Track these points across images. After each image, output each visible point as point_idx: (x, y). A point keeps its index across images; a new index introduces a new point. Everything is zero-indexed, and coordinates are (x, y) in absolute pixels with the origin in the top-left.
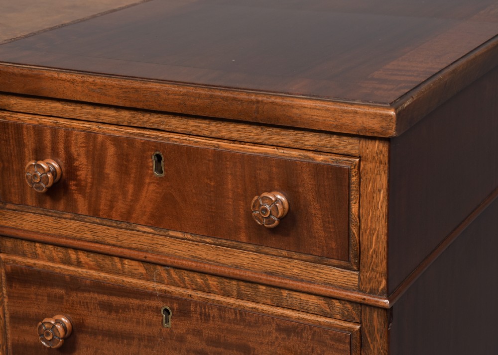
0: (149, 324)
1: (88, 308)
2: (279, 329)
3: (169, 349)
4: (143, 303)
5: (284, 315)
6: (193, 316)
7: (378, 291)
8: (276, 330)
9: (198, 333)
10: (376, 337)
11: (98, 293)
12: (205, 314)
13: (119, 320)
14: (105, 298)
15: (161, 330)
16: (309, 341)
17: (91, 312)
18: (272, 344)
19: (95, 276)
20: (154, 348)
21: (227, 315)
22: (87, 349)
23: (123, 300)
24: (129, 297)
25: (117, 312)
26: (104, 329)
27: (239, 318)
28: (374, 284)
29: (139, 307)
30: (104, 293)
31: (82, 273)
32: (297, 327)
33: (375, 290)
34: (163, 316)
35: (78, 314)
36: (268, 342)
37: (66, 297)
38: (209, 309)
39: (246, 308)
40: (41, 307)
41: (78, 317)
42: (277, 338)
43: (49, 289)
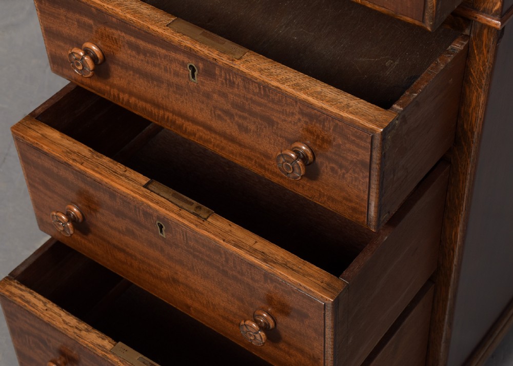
0: (177, 74)
1: (117, 44)
2: (302, 113)
3: (197, 101)
4: (170, 54)
5: (307, 101)
6: (218, 79)
7: (492, 11)
8: (299, 113)
9: (224, 95)
10: (483, 50)
11: (125, 33)
12: (230, 81)
13: (148, 62)
14: (133, 39)
15: (188, 83)
16: (331, 131)
17: (120, 48)
18: (295, 124)
19: (121, 15)
20: (182, 95)
21: (251, 87)
22: (120, 79)
23: (150, 46)
24: (155, 45)
25: (145, 55)
26: (134, 66)
27: (262, 93)
28: (488, 4)
29: (165, 57)
30: (131, 35)
31: (107, 9)
32: (320, 116)
33: (488, 10)
34: (189, 71)
35: (108, 46)
36: (291, 121)
37: (95, 28)
38: (233, 77)
39: (270, 86)
40: (72, 30)
41: (108, 49)
42: (299, 120)
43: (78, 15)
